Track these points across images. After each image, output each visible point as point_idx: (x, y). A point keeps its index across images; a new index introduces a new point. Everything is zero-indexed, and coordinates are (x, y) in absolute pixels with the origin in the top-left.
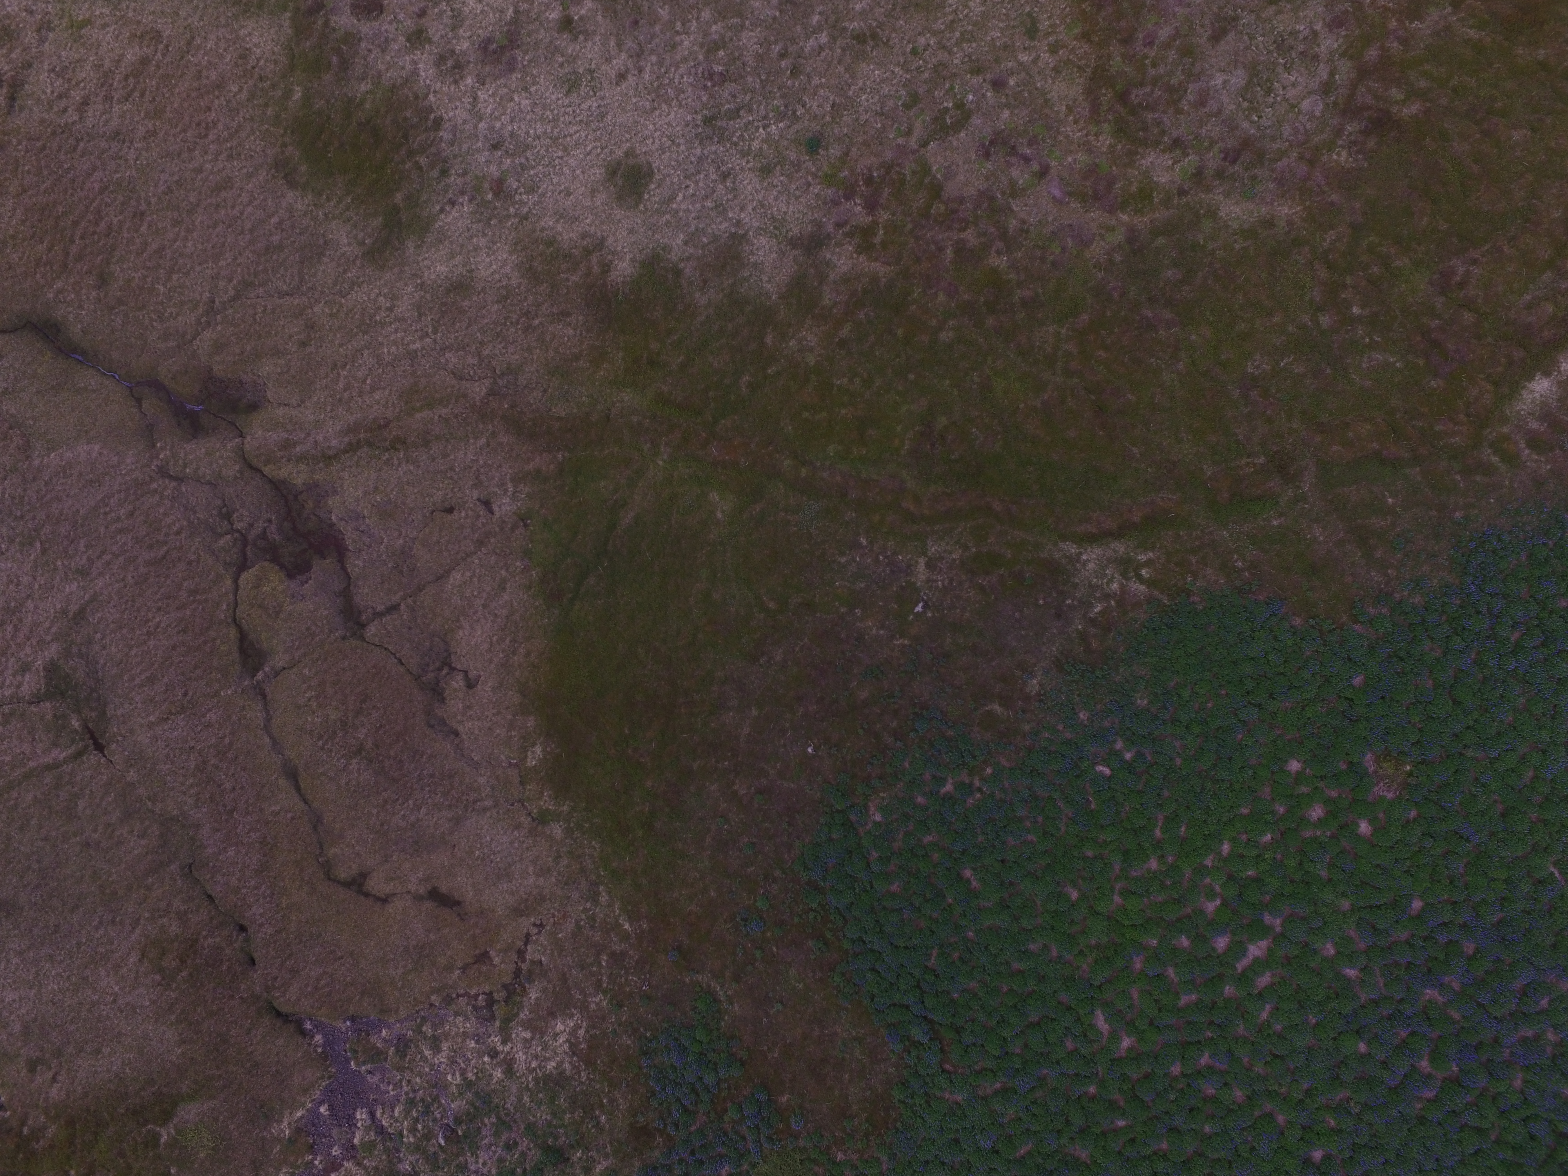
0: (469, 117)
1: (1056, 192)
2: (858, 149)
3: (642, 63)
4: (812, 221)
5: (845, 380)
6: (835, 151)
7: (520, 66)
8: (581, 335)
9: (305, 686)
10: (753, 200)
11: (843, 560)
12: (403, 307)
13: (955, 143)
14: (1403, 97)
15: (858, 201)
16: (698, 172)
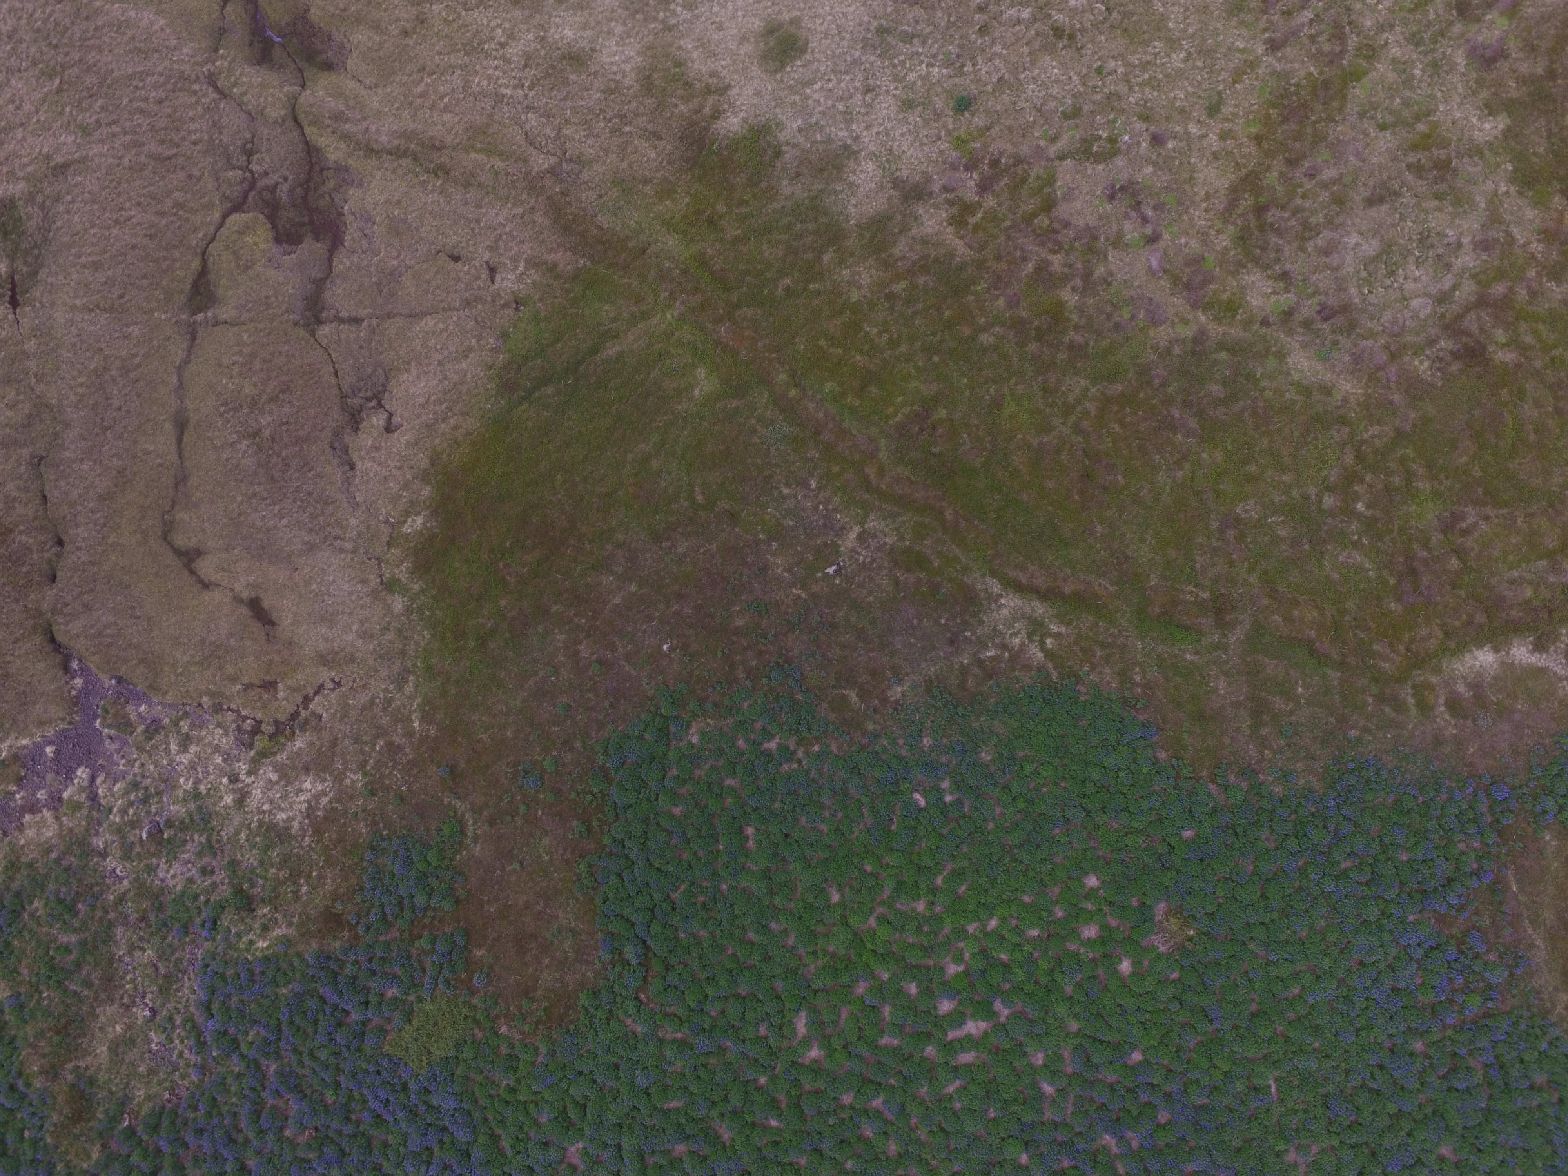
1: (1155, 263)
2: (1001, 130)
4: (923, 173)
5: (875, 331)
6: (979, 121)
8: (661, 163)
9: (237, 349)
10: (881, 125)
11: (786, 491)
12: (514, 51)
13: (1089, 171)
14: (1504, 341)
15: (975, 176)
16: (847, 73)
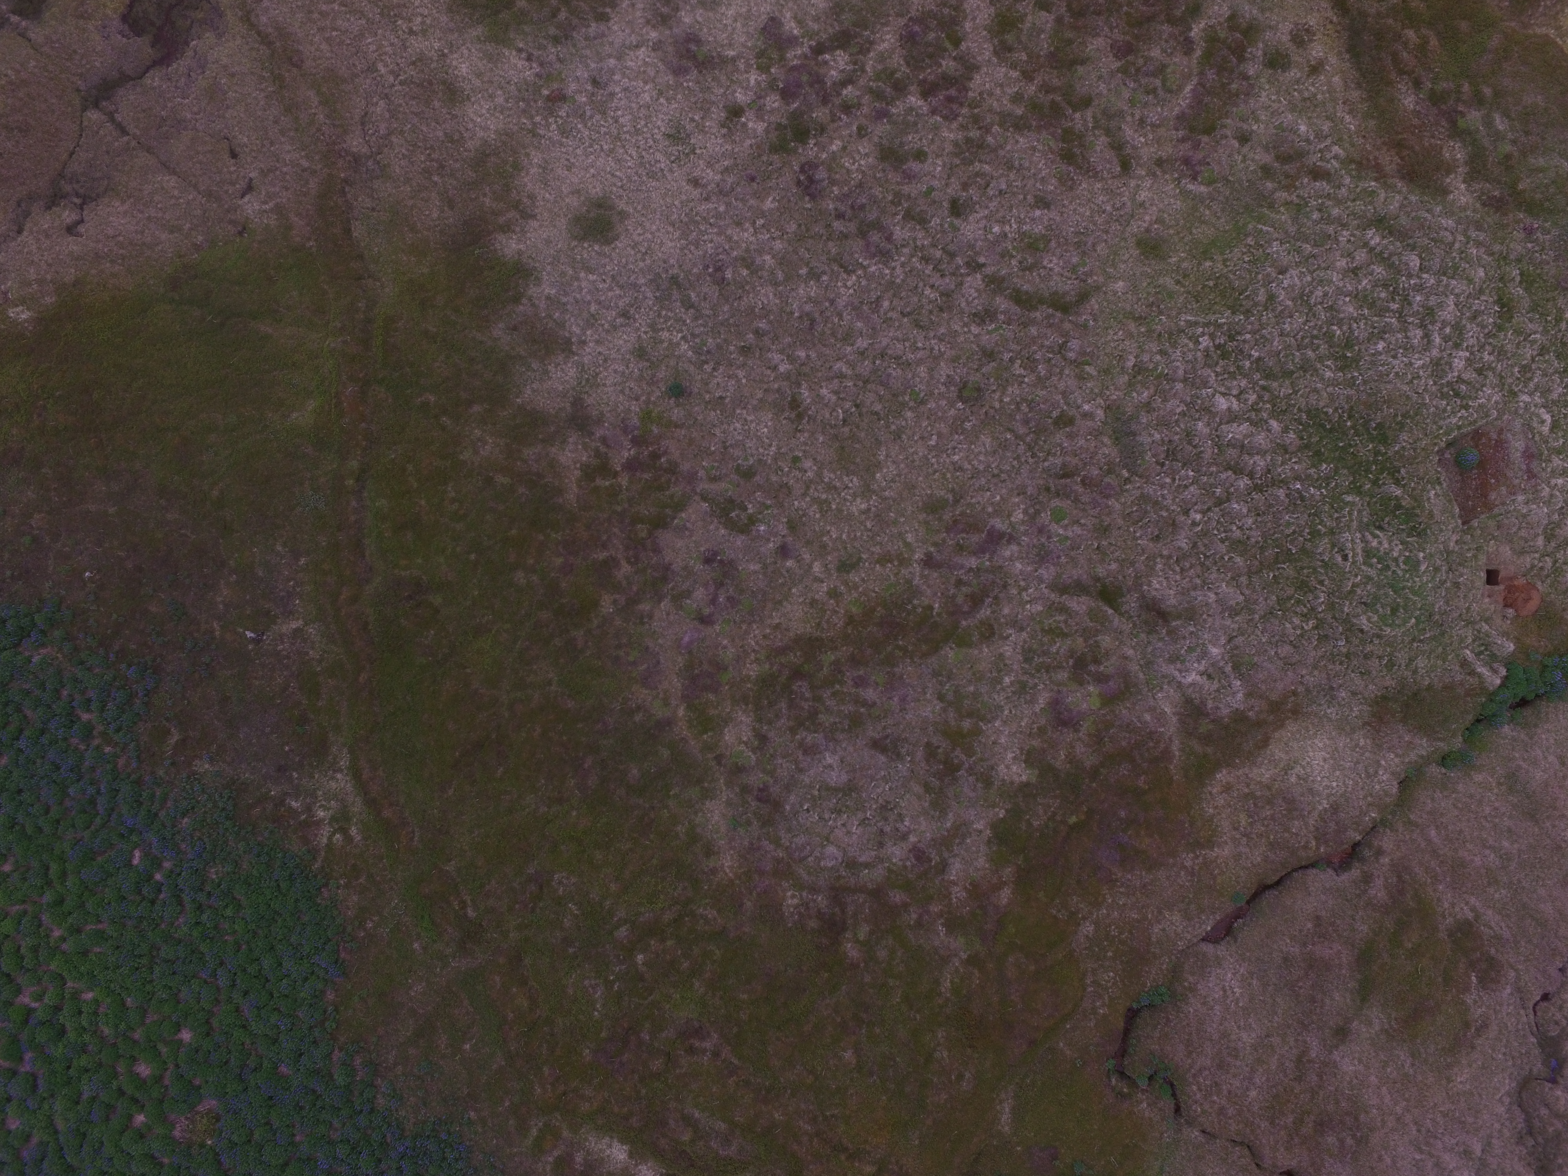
0: (616, 46)
1: (686, 639)
2: (685, 436)
3: (714, 199)
4: (602, 413)
5: (453, 494)
6: (677, 414)
7: (681, 80)
8: (436, 226)
9: (18, 67)
10: (609, 349)
11: (279, 548)
12: (417, 44)
13: (712, 527)
14: (861, 939)
15: (632, 452)
16: (621, 287)
